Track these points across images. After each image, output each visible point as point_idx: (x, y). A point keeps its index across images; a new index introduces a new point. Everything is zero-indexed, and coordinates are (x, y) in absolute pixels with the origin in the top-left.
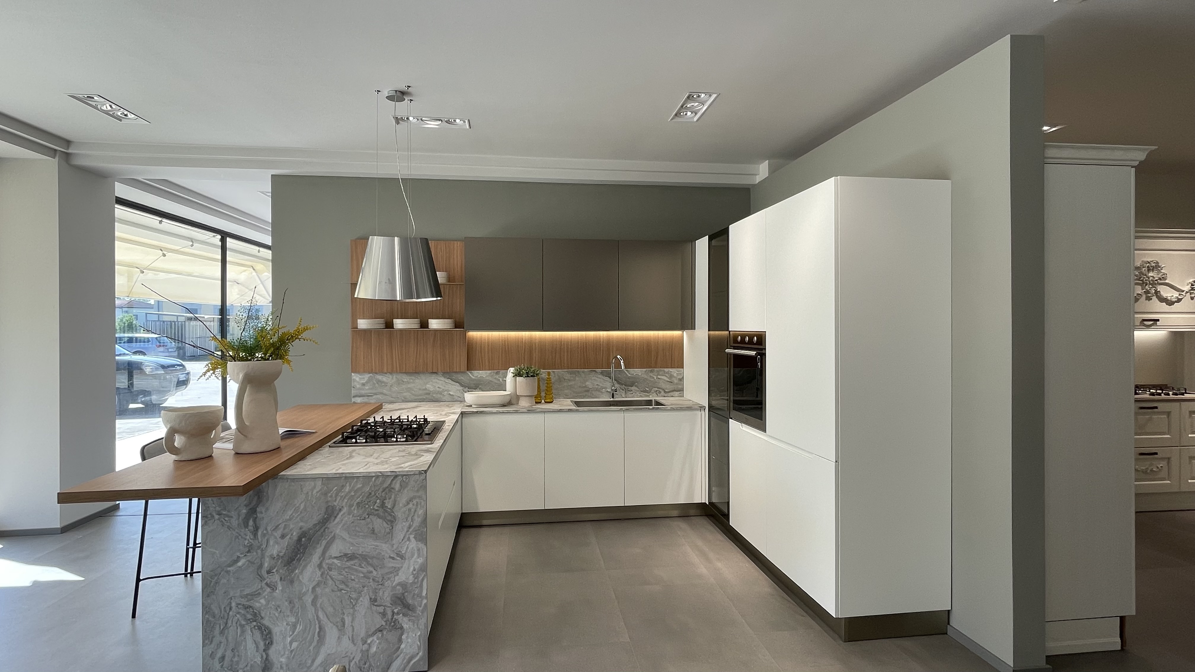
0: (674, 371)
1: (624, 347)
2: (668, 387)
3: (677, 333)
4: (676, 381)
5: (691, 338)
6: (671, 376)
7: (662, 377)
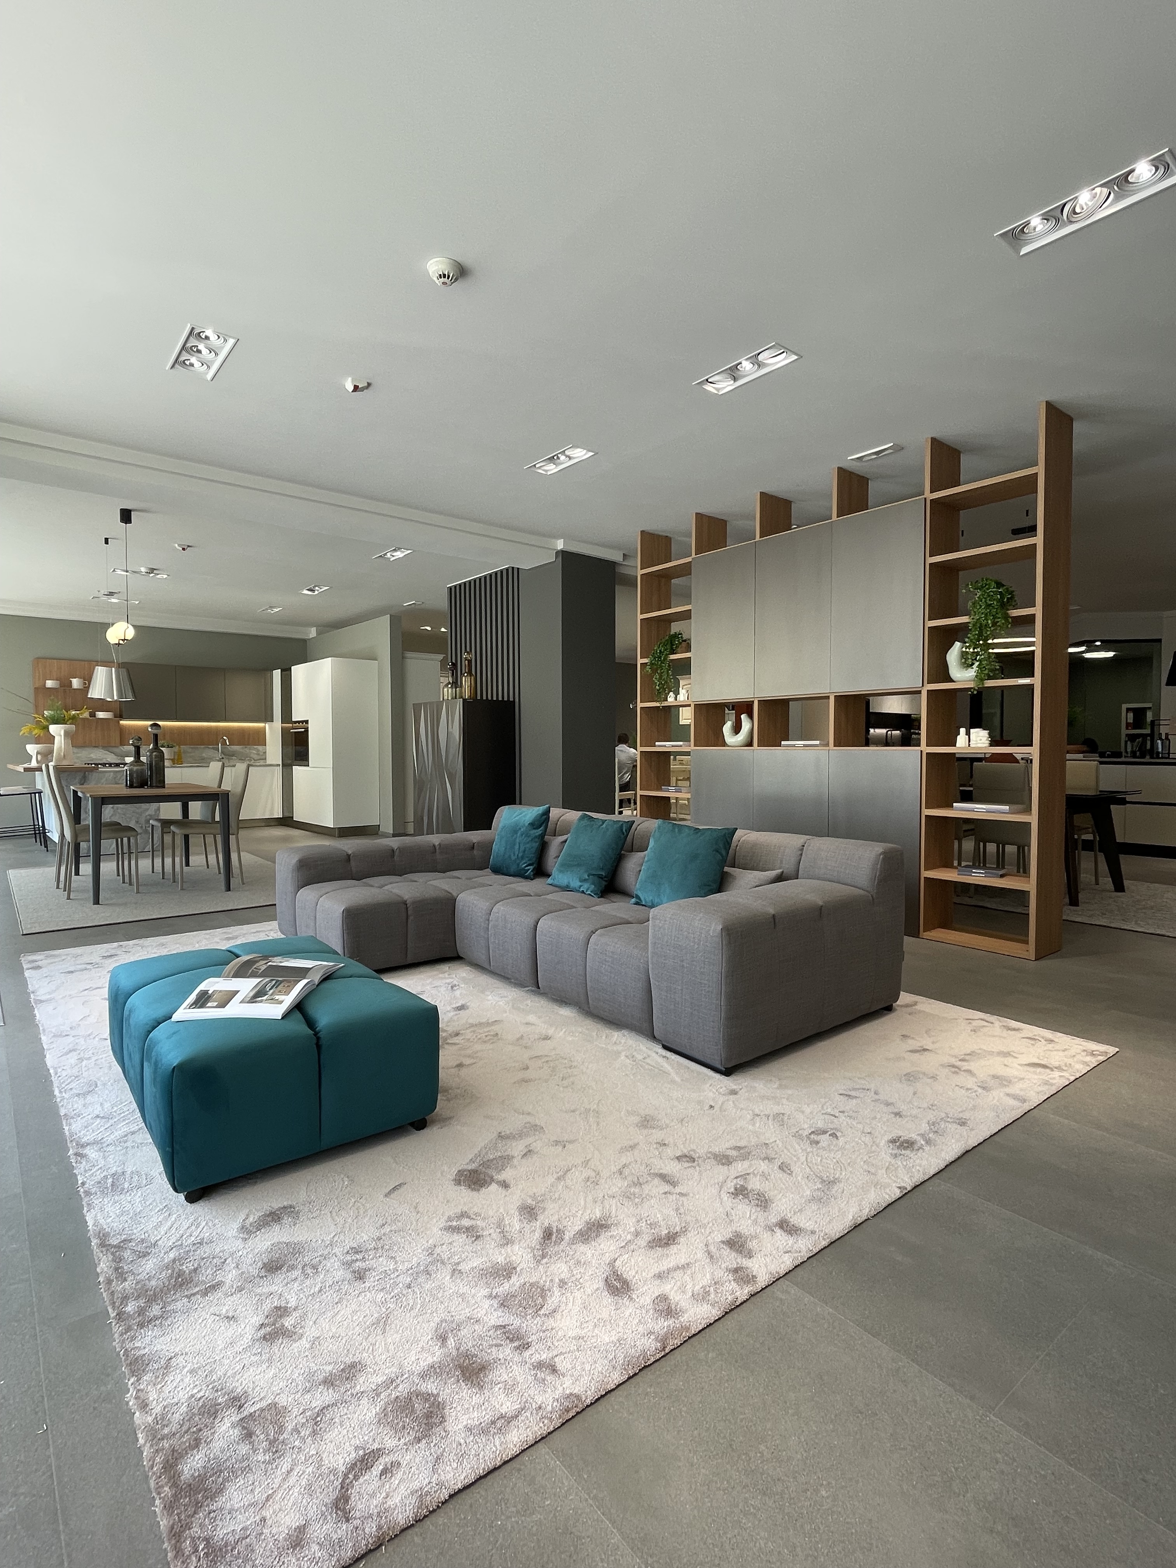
0: (260, 748)
1: (228, 732)
2: (256, 757)
3: (261, 725)
4: (261, 754)
5: (270, 728)
6: (258, 751)
7: (253, 751)
